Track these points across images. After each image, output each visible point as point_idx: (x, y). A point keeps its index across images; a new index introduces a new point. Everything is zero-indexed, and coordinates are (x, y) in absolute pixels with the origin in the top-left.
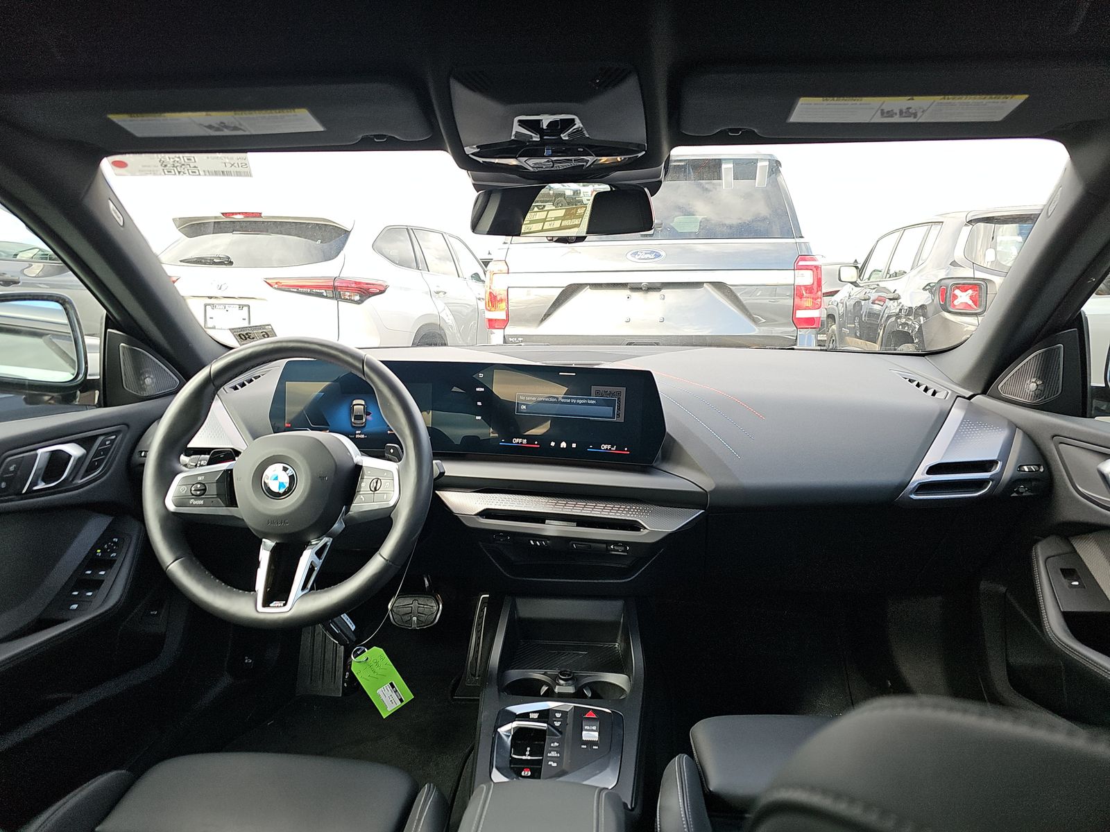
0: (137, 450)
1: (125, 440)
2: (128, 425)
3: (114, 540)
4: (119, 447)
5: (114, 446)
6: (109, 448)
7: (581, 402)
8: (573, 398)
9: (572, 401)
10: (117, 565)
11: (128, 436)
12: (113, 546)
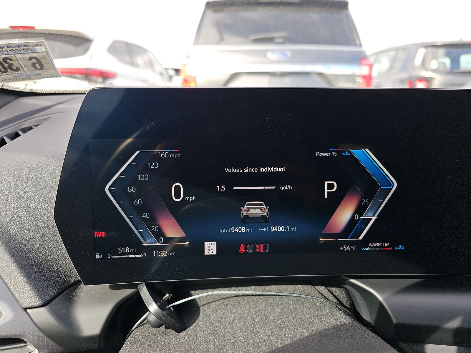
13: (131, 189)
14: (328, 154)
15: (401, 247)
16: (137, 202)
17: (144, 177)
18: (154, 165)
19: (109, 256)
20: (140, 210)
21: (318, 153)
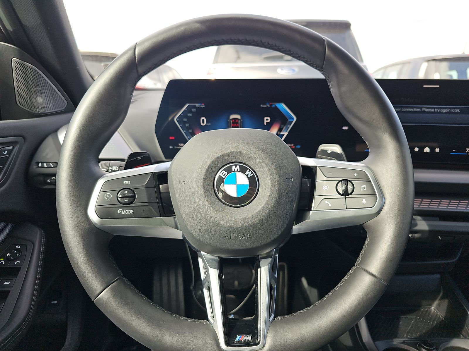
0: (34, 162)
1: (22, 151)
2: (23, 137)
3: (17, 247)
4: (17, 156)
5: (11, 157)
6: (6, 159)
7: (444, 111)
8: (437, 108)
9: (436, 110)
10: (22, 274)
11: (24, 148)
12: (16, 254)
13: (185, 120)
14: (266, 106)
15: (298, 147)
16: (187, 125)
17: (190, 115)
18: (194, 110)
19: (175, 147)
20: (188, 129)
21: (262, 106)
